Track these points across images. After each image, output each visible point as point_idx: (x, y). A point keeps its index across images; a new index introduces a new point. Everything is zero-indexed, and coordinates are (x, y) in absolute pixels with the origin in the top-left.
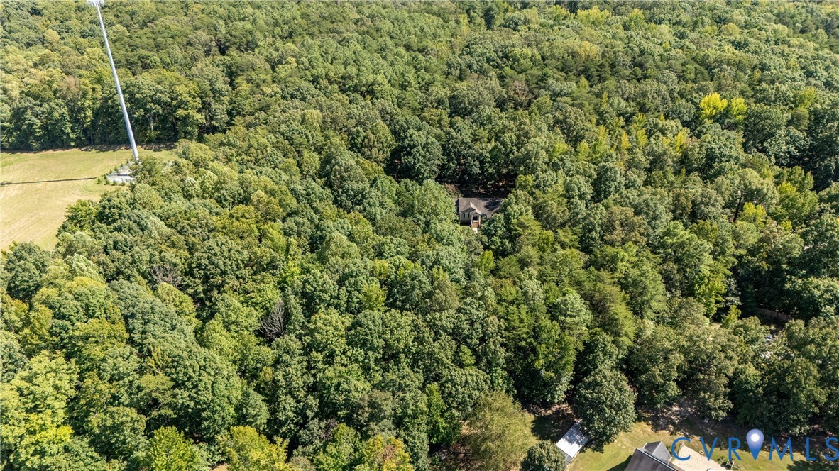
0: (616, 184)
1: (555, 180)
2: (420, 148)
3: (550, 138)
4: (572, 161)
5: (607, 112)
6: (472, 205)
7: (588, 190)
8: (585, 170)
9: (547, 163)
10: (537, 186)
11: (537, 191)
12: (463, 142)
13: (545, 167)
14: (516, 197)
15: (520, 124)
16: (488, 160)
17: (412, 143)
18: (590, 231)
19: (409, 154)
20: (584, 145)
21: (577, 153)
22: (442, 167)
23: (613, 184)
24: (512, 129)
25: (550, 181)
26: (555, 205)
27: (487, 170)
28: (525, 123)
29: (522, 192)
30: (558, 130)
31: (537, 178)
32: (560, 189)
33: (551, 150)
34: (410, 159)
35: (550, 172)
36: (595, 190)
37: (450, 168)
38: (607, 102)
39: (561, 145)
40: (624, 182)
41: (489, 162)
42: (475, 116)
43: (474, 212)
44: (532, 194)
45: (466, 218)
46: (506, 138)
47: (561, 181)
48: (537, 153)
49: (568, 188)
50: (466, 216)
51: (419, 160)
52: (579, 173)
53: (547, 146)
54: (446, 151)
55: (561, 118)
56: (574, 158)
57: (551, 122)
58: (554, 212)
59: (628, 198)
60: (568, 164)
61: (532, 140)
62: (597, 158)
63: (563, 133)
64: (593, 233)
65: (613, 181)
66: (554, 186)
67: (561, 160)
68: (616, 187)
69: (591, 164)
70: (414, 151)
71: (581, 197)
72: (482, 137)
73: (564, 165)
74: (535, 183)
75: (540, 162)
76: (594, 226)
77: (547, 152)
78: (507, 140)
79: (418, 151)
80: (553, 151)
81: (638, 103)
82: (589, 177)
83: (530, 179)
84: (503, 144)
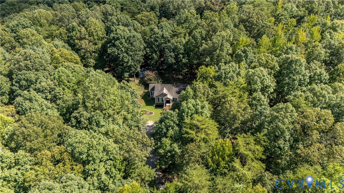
0: (301, 77)
1: (237, 72)
2: (123, 41)
3: (235, 32)
4: (254, 53)
5: (282, 15)
6: (165, 91)
7: (271, 82)
8: (267, 62)
9: (231, 55)
10: (218, 78)
11: (217, 84)
12: (163, 36)
13: (229, 58)
14: (195, 90)
15: (211, 22)
16: (182, 51)
17: (116, 36)
18: (277, 138)
19: (114, 45)
20: (265, 40)
21: (258, 46)
22: (146, 57)
23: (297, 77)
24: (203, 26)
25: (232, 73)
26: (235, 100)
27: (181, 61)
28: (215, 21)
29: (201, 85)
30: (242, 27)
31: (219, 69)
32: (242, 80)
33: (235, 43)
34: (114, 49)
35: (234, 64)
36: (277, 82)
37: (152, 58)
38: (282, 7)
39: (244, 39)
40: (308, 75)
41: (182, 54)
42: (177, 18)
43: (166, 97)
44: (211, 86)
45: (160, 101)
46: (196, 33)
47: (243, 72)
48: (222, 45)
49: (250, 81)
50: (160, 100)
51: (122, 51)
52: (261, 65)
53: (231, 39)
54: (149, 44)
55: (245, 18)
56: (256, 50)
57: (237, 20)
58: (234, 110)
59: (324, 96)
60: (251, 55)
61: (218, 33)
62: (277, 51)
63: (247, 31)
64: (281, 142)
65: (298, 73)
66: (236, 79)
67: (245, 52)
68: (300, 80)
69: (273, 56)
70: (117, 43)
71: (263, 90)
72: (180, 33)
73: (246, 57)
74: (217, 74)
75: (224, 54)
76: (283, 133)
77: (231, 45)
78: (198, 35)
79: (121, 43)
80: (237, 44)
81: (307, 9)
82: (271, 69)
83: (212, 71)
84: (194, 37)
